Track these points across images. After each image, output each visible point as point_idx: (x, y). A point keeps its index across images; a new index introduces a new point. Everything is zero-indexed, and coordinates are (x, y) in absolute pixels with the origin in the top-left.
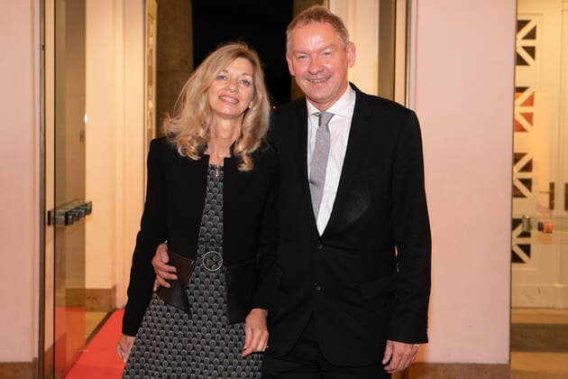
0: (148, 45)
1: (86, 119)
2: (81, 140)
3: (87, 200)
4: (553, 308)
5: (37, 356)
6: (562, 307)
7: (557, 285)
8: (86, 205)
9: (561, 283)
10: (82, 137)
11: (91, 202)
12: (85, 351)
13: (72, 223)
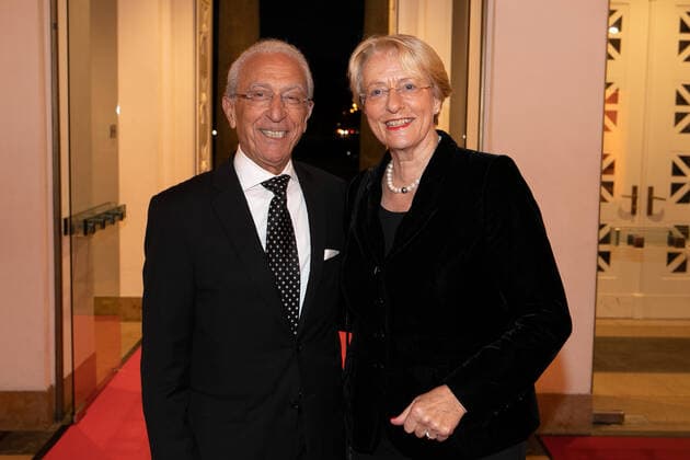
0: (201, 33)
1: (118, 111)
2: (111, 136)
3: (121, 203)
4: (631, 319)
5: (53, 382)
6: (640, 317)
7: (637, 295)
8: (119, 208)
9: (641, 291)
10: (114, 131)
11: (125, 206)
12: (120, 371)
13: (94, 232)
